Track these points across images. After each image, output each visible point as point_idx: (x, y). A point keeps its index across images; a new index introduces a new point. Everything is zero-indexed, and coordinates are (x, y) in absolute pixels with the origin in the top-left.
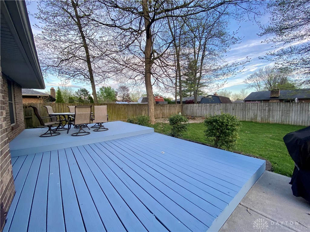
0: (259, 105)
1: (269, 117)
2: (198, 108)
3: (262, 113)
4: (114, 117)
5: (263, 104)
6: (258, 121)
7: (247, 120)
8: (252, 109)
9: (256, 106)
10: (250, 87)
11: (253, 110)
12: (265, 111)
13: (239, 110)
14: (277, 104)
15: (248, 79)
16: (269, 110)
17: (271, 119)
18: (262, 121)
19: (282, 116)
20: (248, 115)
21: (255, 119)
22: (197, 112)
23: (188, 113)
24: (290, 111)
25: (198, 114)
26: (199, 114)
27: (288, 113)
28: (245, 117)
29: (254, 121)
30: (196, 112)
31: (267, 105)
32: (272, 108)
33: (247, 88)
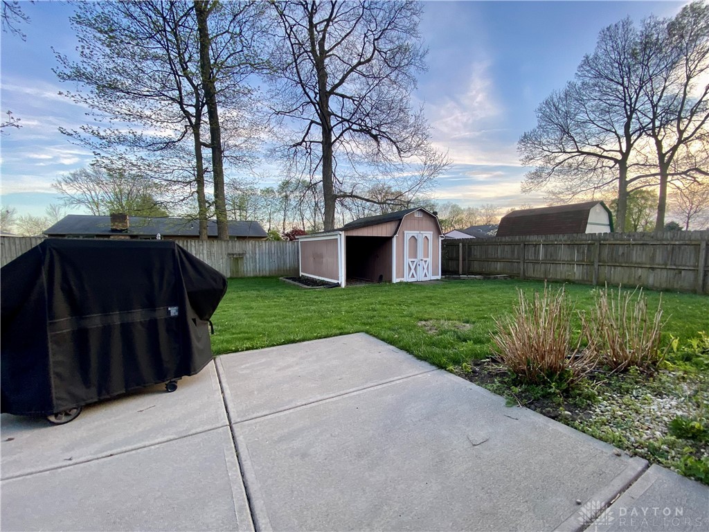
10: (72, 203)
15: (66, 182)
33: (65, 205)
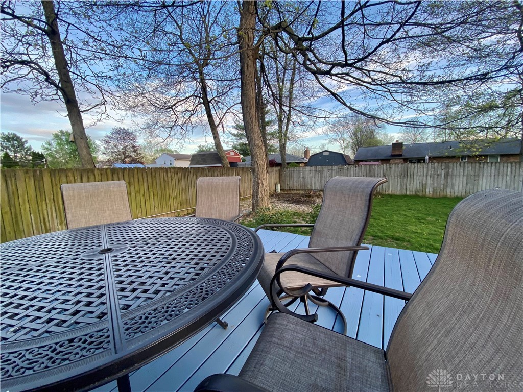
0: (430, 168)
1: (446, 186)
2: (315, 175)
3: (435, 180)
4: (153, 207)
5: (436, 164)
6: (427, 194)
7: (408, 193)
8: (419, 174)
9: (425, 169)
11: (420, 176)
12: (440, 177)
13: (395, 176)
14: (460, 166)
16: (447, 175)
17: (449, 190)
18: (435, 194)
19: (467, 184)
20: (412, 184)
21: (423, 191)
22: (313, 183)
23: (293, 185)
24: (478, 175)
25: (315, 186)
26: (317, 186)
27: (476, 179)
28: (405, 187)
29: (421, 195)
30: (311, 183)
31: (443, 167)
32: (452, 171)
